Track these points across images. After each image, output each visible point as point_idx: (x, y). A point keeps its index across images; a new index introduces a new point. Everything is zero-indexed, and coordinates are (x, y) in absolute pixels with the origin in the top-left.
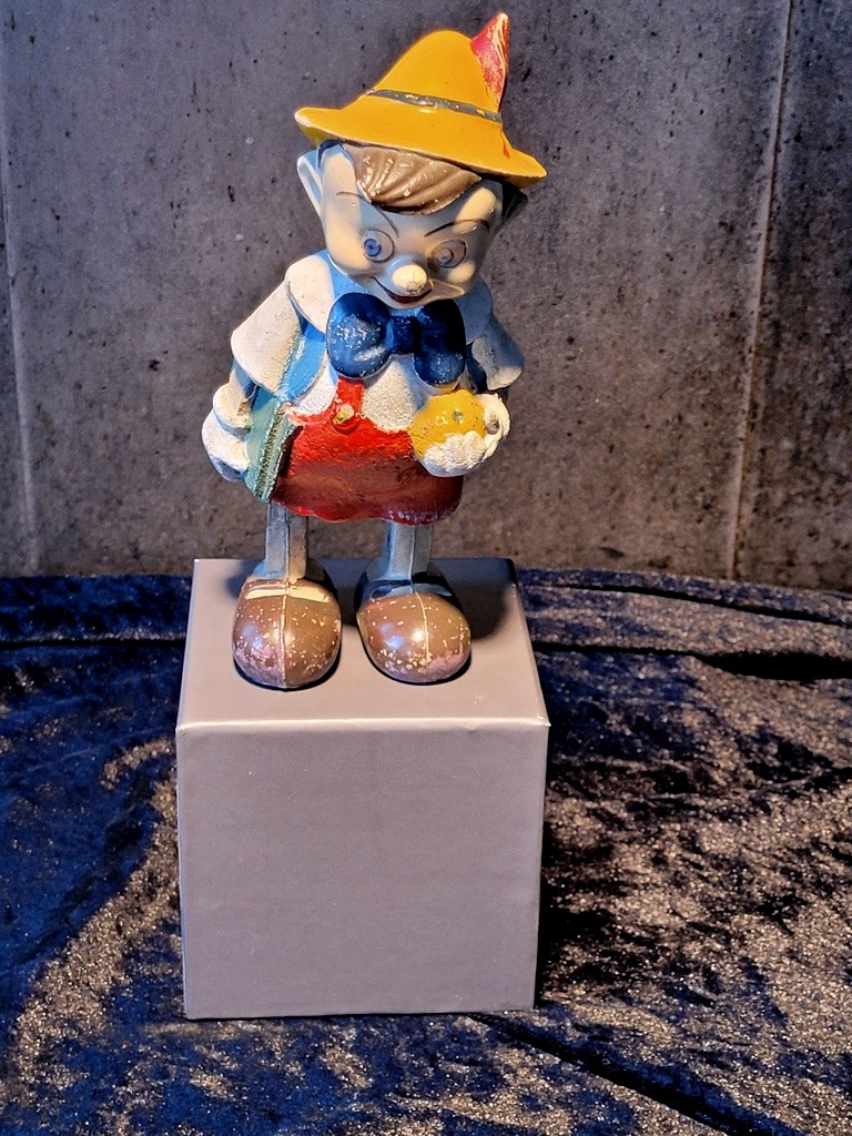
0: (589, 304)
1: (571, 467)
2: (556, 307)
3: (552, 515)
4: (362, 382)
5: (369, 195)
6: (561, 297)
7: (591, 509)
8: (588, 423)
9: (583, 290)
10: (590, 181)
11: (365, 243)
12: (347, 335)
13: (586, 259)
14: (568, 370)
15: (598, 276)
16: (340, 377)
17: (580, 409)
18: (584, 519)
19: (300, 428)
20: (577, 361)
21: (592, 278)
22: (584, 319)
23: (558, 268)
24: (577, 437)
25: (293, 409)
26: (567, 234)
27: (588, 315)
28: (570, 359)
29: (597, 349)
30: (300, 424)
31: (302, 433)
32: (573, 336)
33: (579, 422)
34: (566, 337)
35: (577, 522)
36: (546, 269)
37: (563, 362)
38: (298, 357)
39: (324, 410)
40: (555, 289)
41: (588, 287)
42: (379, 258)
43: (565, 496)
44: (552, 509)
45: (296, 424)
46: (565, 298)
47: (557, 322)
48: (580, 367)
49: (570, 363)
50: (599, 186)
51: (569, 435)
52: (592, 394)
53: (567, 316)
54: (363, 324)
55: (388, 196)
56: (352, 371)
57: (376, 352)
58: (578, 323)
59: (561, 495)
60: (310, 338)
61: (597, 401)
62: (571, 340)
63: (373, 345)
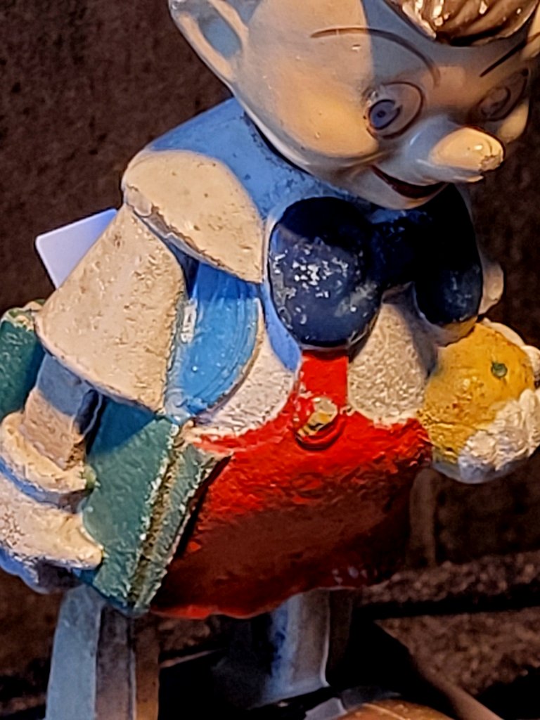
2: (99, 157)
5: (432, 25)
6: (102, 138)
9: (138, 116)
11: (371, 109)
16: (305, 353)
19: (226, 461)
21: (150, 90)
23: (92, 87)
26: (100, 25)
30: (224, 456)
31: (227, 468)
36: (72, 94)
38: (185, 338)
40: (92, 125)
41: (145, 108)
42: (392, 129)
45: (218, 457)
46: (112, 136)
56: (334, 336)
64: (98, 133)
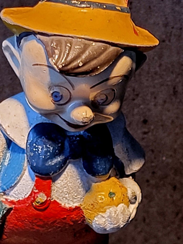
0: (155, 98)
1: (150, 201)
2: (136, 101)
3: (140, 233)
4: (51, 178)
5: (58, 67)
6: (137, 95)
7: (164, 228)
8: (159, 173)
9: (152, 90)
10: (152, 21)
11: (52, 94)
12: (40, 150)
13: (152, 70)
14: (145, 140)
15: (161, 80)
16: (36, 176)
17: (153, 164)
18: (160, 234)
19: (11, 209)
20: (150, 134)
21: (156, 81)
22: (153, 107)
24: (152, 182)
25: (5, 197)
27: (155, 105)
28: (145, 133)
29: (162, 126)
30: (10, 207)
31: (12, 212)
32: (147, 119)
33: (154, 173)
34: (142, 119)
35: (156, 237)
37: (141, 136)
38: (6, 164)
39: (27, 196)
40: (134, 90)
41: (154, 87)
42: (61, 102)
43: (147, 221)
44: (139, 229)
45: (8, 207)
46: (140, 95)
47: (136, 110)
48: (152, 138)
49: (145, 136)
50: (158, 24)
51: (148, 181)
52: (161, 155)
53: (142, 106)
54: (50, 142)
55: (69, 67)
56: (44, 172)
57: (59, 159)
58: (149, 110)
59: (144, 220)
60: (13, 151)
61: (164, 158)
62: (145, 122)
63: (57, 155)
64: (135, 93)
